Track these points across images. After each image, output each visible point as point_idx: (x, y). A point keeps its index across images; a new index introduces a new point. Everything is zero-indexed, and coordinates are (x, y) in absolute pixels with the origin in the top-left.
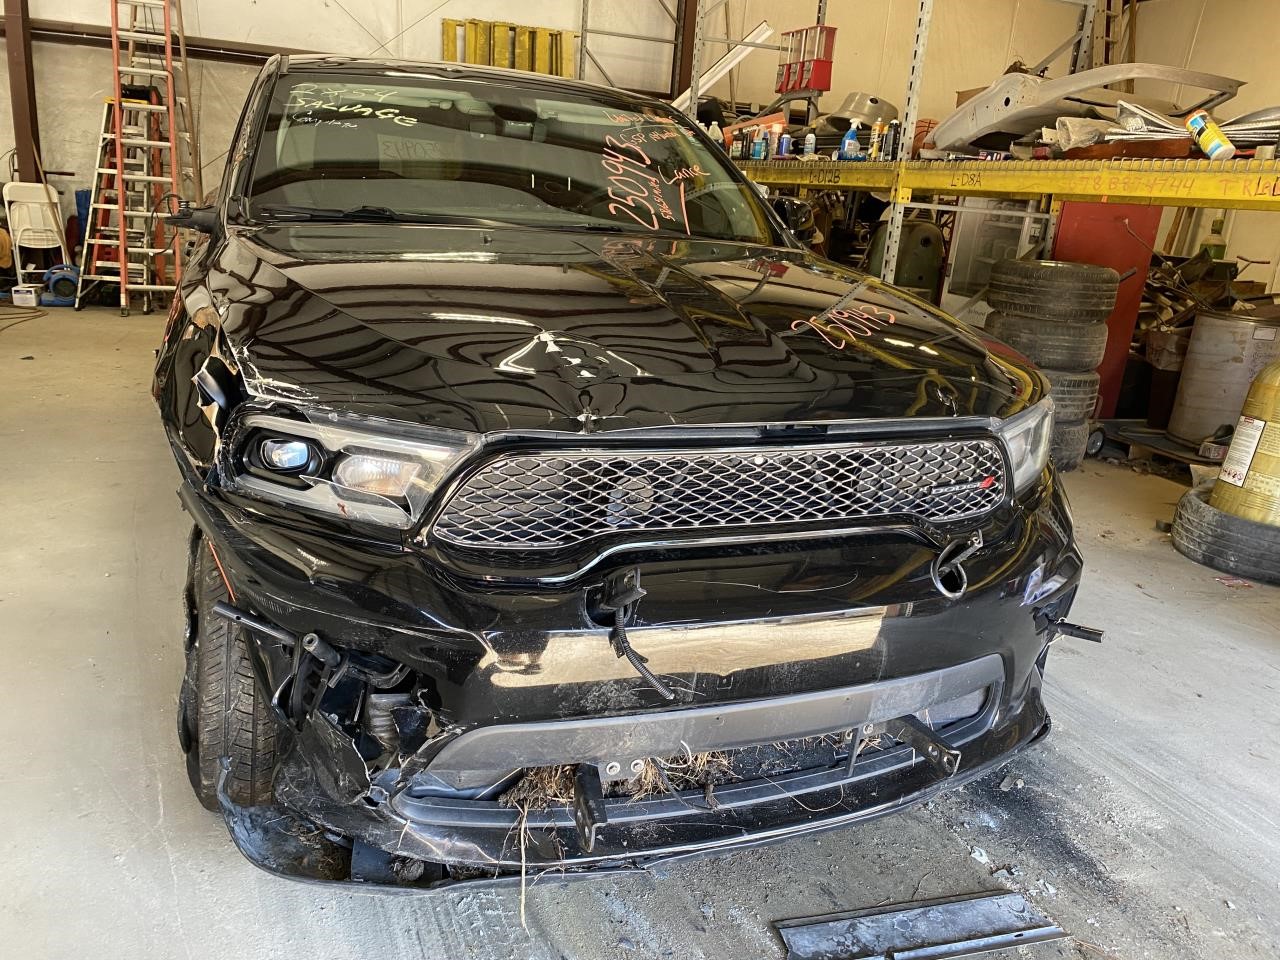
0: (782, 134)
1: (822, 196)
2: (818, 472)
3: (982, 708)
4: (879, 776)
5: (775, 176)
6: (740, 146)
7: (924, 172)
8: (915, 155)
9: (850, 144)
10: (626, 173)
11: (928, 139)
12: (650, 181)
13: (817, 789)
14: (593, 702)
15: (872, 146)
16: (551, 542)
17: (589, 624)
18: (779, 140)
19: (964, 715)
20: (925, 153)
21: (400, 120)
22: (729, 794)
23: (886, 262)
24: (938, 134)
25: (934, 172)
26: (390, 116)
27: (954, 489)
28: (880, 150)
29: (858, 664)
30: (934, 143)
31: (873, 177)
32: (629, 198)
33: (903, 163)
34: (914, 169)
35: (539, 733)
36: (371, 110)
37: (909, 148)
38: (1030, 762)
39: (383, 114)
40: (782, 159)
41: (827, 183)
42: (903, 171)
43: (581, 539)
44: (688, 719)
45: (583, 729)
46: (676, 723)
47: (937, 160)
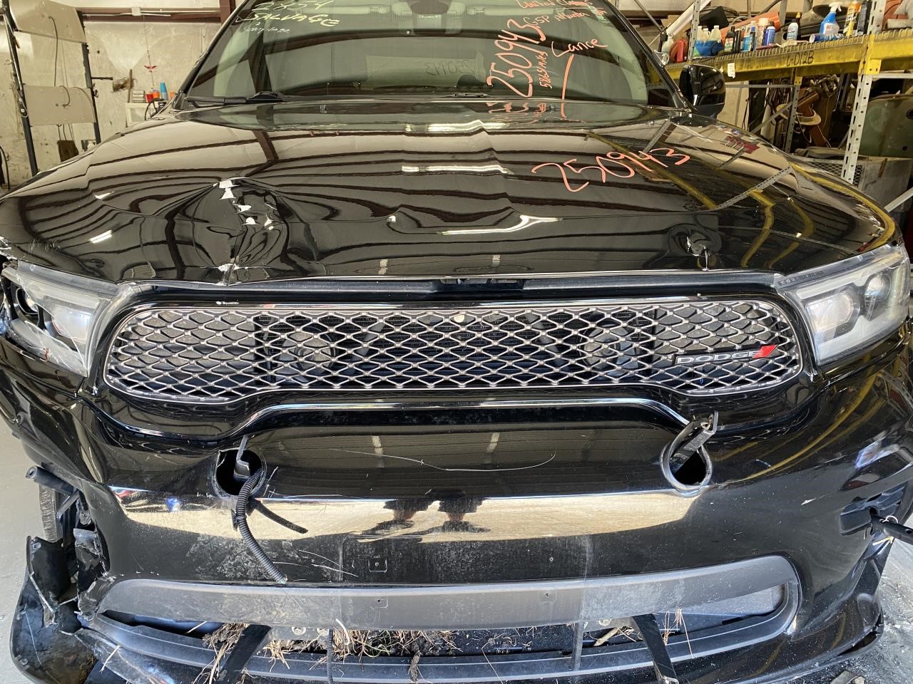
0: (767, 27)
1: (821, 83)
2: (543, 333)
3: (778, 606)
4: (620, 672)
5: (757, 65)
6: (732, 42)
7: (892, 42)
8: (885, 28)
9: (828, 27)
10: (516, 50)
11: (899, 10)
12: (539, 54)
13: (542, 676)
14: (230, 570)
15: (847, 25)
16: (212, 397)
17: (216, 490)
18: (765, 32)
19: (754, 612)
20: (892, 23)
21: (325, 23)
22: (437, 668)
23: (852, 131)
24: (909, 4)
25: (902, 40)
26: (319, 20)
27: (710, 358)
28: (855, 28)
29: (552, 559)
30: (906, 14)
31: (844, 54)
32: (510, 71)
33: (873, 36)
34: (882, 40)
35: (186, 592)
36: (306, 17)
37: (879, 20)
38: (881, 657)
39: (314, 19)
40: (766, 48)
41: (802, 65)
42: (871, 44)
43: (243, 396)
44: (344, 598)
45: (230, 595)
46: (331, 601)
47: (905, 28)
